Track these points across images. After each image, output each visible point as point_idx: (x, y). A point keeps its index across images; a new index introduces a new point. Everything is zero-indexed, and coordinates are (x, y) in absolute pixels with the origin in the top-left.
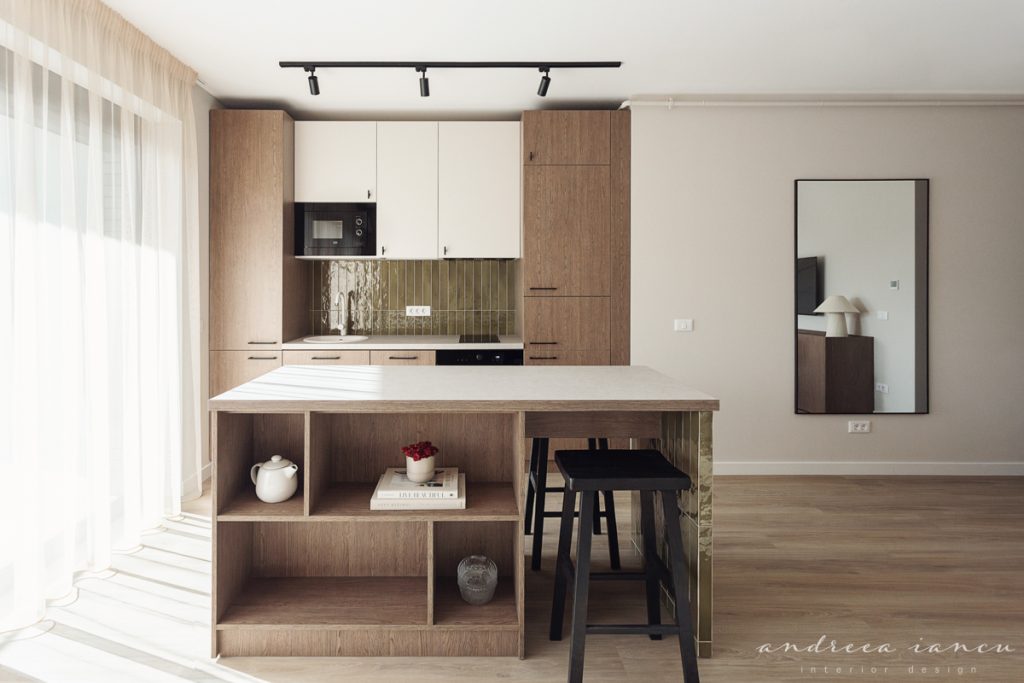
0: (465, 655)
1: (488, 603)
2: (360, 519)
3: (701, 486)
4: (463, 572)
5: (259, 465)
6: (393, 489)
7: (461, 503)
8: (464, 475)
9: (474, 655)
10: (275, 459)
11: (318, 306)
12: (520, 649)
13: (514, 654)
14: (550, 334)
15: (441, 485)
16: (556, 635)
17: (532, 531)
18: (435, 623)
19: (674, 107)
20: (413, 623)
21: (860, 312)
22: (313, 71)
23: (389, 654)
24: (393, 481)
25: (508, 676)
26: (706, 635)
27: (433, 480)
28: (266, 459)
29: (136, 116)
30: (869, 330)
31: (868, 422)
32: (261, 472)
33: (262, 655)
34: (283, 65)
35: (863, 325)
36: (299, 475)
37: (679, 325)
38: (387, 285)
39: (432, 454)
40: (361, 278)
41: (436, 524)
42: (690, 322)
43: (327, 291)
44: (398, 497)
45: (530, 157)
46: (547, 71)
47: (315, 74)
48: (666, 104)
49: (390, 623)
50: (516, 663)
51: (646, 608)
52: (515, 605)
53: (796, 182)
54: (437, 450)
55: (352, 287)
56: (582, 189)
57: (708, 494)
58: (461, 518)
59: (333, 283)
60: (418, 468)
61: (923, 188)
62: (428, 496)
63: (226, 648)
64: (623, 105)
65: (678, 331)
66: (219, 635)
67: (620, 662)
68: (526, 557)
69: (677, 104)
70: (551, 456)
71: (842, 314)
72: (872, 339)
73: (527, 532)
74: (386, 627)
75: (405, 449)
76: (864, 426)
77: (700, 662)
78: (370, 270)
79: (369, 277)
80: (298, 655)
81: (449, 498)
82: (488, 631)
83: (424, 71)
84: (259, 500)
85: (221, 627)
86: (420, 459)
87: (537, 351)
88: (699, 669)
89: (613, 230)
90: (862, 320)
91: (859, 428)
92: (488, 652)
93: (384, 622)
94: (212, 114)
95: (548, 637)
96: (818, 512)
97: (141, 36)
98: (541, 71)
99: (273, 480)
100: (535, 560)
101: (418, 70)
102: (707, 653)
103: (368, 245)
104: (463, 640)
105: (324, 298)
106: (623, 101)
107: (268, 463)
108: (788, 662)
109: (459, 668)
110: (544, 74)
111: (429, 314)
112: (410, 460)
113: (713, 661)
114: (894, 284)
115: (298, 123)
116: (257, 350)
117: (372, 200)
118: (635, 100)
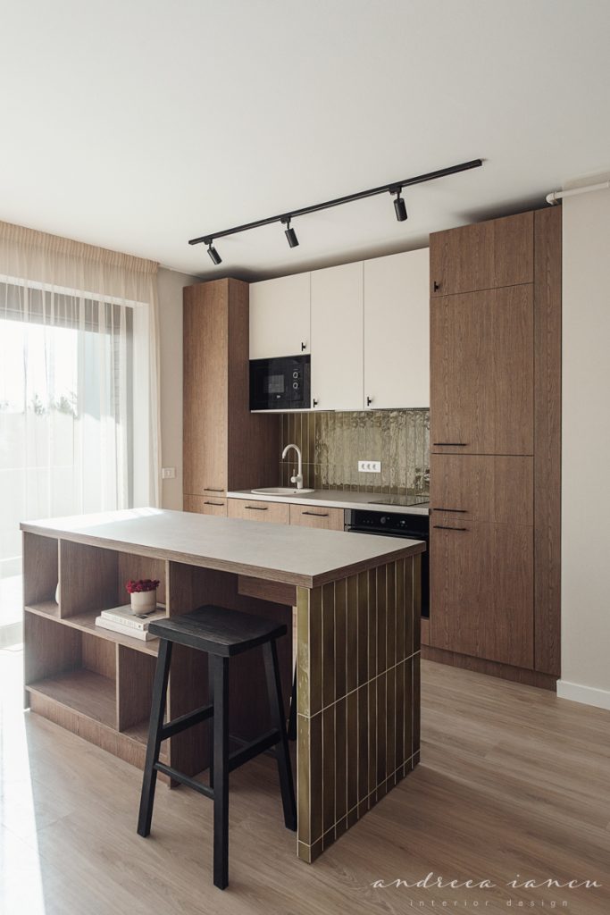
6: (113, 613)
7: (143, 634)
14: (459, 501)
15: (145, 618)
18: (121, 731)
22: (210, 243)
26: (304, 837)
34: (191, 242)
41: (120, 646)
44: (111, 619)
45: (434, 288)
46: (397, 193)
47: (212, 246)
62: (126, 624)
64: (550, 199)
66: (29, 695)
81: (137, 628)
83: (287, 223)
85: (28, 688)
87: (444, 519)
89: (537, 368)
94: (185, 291)
98: (388, 195)
101: (282, 223)
103: (304, 398)
110: (396, 196)
111: (379, 471)
113: (307, 867)
115: (252, 285)
116: (211, 497)
117: (305, 352)
118: (568, 189)
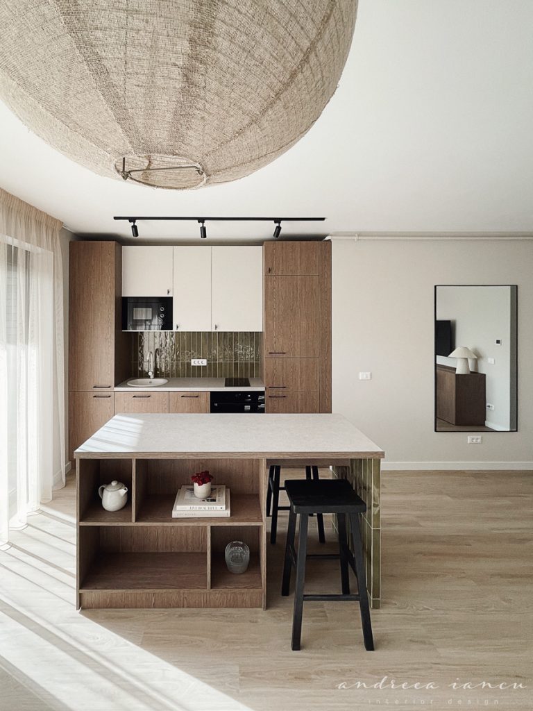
0: (230, 607)
1: (244, 573)
2: (166, 524)
3: (374, 504)
4: (228, 551)
5: (104, 486)
6: (186, 504)
7: (227, 513)
8: (229, 490)
9: (236, 607)
10: (114, 484)
11: (136, 358)
12: (264, 603)
13: (260, 607)
14: (281, 382)
15: (214, 500)
16: (286, 593)
17: (271, 514)
18: (211, 588)
19: (358, 240)
20: (198, 588)
21: (478, 357)
22: (134, 222)
23: (183, 607)
24: (186, 497)
25: (256, 622)
26: (376, 595)
27: (210, 498)
28: (109, 483)
29: (26, 251)
30: (483, 370)
31: (480, 437)
32: (105, 491)
33: (107, 608)
34: (116, 218)
35: (479, 366)
36: (129, 494)
37: (363, 376)
38: (179, 346)
39: (210, 481)
40: (163, 342)
41: (211, 527)
42: (369, 374)
43: (142, 349)
44: (189, 509)
45: (269, 271)
46: (279, 223)
47: (136, 224)
48: (354, 238)
49: (185, 588)
50: (261, 612)
51: (340, 572)
52: (260, 573)
53: (435, 287)
54: (212, 477)
55: (157, 346)
56: (301, 291)
57: (378, 509)
58: (227, 524)
59: (146, 344)
60: (201, 490)
61: (515, 289)
62: (207, 509)
63: (85, 603)
64: (327, 238)
65: (362, 380)
66: (80, 597)
67: (324, 612)
68: (267, 533)
69: (360, 238)
70: (282, 484)
71: (467, 359)
72: (485, 375)
73: (268, 515)
74: (182, 591)
75: (193, 477)
76: (477, 439)
77: (371, 611)
78: (168, 337)
79: (168, 341)
80: (128, 608)
81: (219, 510)
82: (243, 593)
83: (203, 222)
84: (104, 509)
85: (81, 591)
86: (202, 485)
87: (273, 392)
88: (371, 616)
89: (321, 316)
90: (479, 362)
91: (474, 441)
92: (243, 605)
93: (181, 588)
94: (71, 245)
95: (280, 593)
96: (449, 498)
97: (30, 207)
98: (275, 222)
99: (112, 497)
100: (273, 535)
101: (199, 222)
102: (376, 606)
103: (167, 324)
104: (229, 598)
105: (139, 354)
106: (327, 236)
107: (109, 486)
108: (427, 611)
109: (227, 617)
110: (277, 224)
111: (206, 365)
112: (196, 485)
113: (381, 611)
114: (498, 342)
115: (124, 247)
116: (98, 392)
117: (170, 295)
118: (335, 235)
